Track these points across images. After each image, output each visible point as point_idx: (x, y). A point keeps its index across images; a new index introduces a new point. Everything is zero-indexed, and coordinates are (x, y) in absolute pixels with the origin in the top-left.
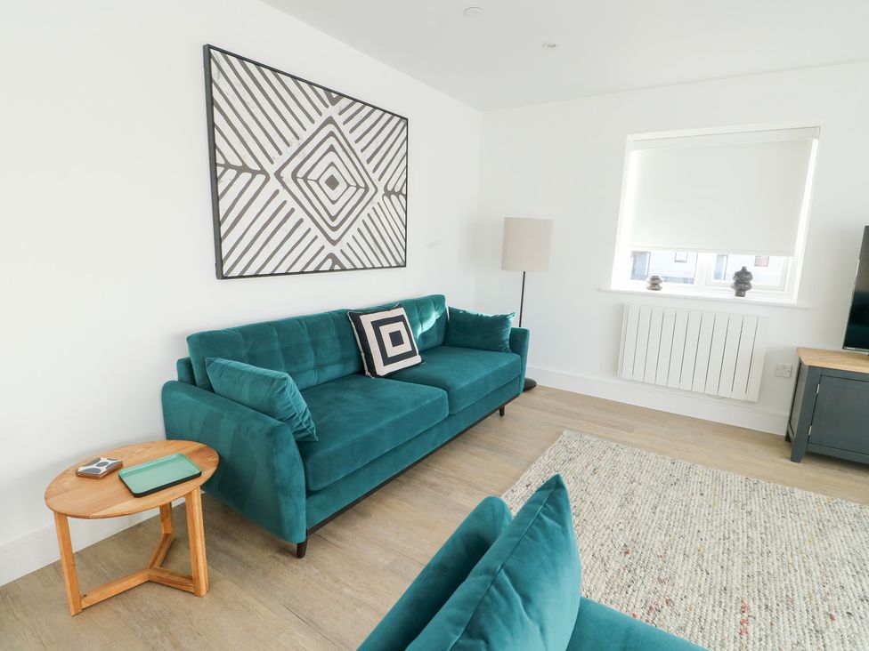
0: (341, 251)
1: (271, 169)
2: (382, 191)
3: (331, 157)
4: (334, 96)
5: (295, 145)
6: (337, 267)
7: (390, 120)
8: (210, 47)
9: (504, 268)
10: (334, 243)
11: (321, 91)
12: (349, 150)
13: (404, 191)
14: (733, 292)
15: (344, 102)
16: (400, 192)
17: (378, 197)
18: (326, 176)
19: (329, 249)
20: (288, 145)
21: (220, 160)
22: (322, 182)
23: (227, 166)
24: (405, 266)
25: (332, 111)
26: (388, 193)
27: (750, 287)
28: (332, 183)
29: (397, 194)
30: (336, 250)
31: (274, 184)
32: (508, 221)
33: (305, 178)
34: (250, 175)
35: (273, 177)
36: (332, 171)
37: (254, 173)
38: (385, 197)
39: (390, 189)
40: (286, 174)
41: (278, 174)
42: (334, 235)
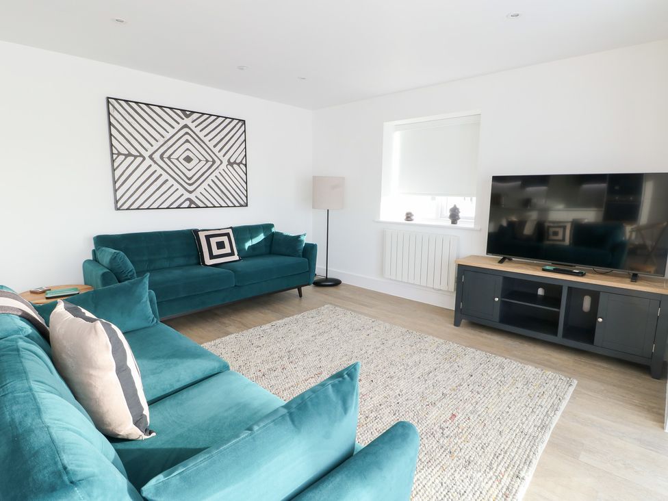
0: (196, 197)
1: (146, 154)
2: (225, 162)
3: (187, 145)
4: (187, 113)
5: (162, 141)
6: (193, 206)
7: (230, 122)
8: (108, 98)
9: (313, 207)
10: (190, 192)
11: (179, 112)
12: (200, 141)
13: (244, 162)
14: (450, 221)
15: (195, 116)
16: (241, 163)
17: (224, 166)
18: (184, 156)
19: (187, 195)
20: (157, 141)
21: (115, 151)
22: (181, 159)
23: (119, 154)
24: (247, 206)
25: (188, 121)
26: (230, 164)
27: (459, 218)
28: (188, 159)
29: (238, 164)
30: (192, 196)
31: (148, 162)
32: (315, 178)
33: (169, 158)
34: (133, 158)
35: (147, 158)
36: (188, 153)
37: (136, 157)
38: (228, 166)
39: (232, 161)
40: (157, 156)
41: (151, 157)
42: (191, 188)
